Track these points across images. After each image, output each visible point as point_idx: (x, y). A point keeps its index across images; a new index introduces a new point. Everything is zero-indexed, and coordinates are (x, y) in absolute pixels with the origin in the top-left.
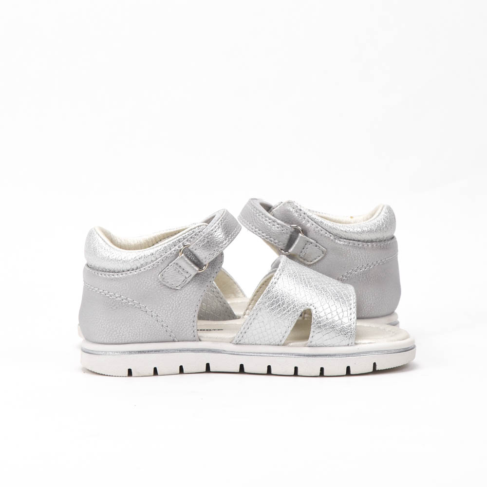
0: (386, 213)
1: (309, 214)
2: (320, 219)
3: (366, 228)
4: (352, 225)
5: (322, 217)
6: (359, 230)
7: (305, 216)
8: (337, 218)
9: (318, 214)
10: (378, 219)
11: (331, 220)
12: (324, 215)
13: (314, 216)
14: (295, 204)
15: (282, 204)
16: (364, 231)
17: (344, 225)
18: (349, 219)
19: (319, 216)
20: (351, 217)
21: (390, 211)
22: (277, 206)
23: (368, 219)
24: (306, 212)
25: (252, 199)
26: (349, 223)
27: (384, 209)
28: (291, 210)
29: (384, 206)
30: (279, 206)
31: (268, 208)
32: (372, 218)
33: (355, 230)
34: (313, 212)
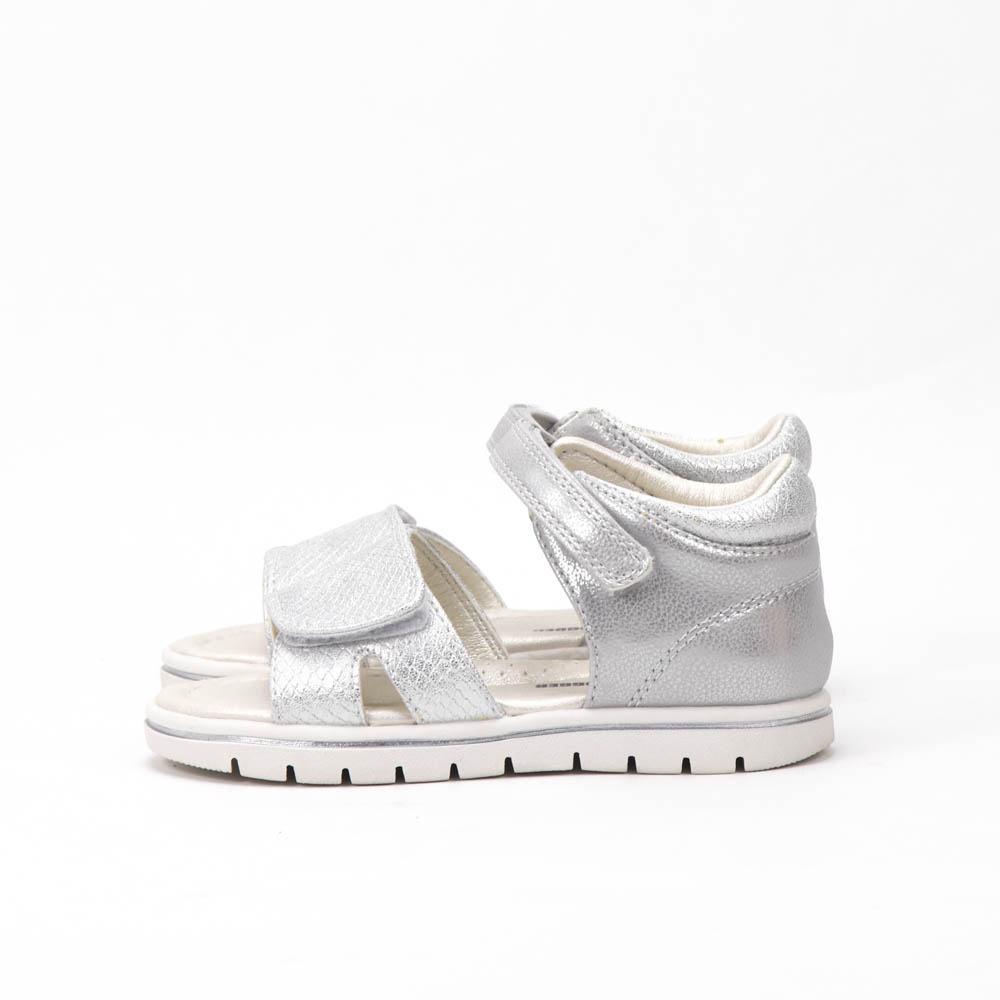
0: (790, 431)
1: (635, 435)
2: (656, 446)
3: (750, 463)
4: (722, 456)
5: (659, 441)
6: (736, 466)
7: (624, 439)
8: (692, 444)
9: (653, 436)
10: (774, 444)
11: (678, 447)
12: (664, 438)
13: (643, 440)
14: (605, 416)
15: (577, 416)
16: (746, 469)
17: (705, 457)
18: (715, 446)
19: (653, 439)
20: (721, 441)
21: (799, 427)
22: (566, 421)
23: (753, 445)
24: (626, 432)
25: (516, 406)
26: (715, 453)
27: (787, 425)
28: (596, 428)
29: (786, 418)
30: (570, 420)
31: (549, 424)
32: (762, 444)
33: (729, 467)
34: (642, 430)
